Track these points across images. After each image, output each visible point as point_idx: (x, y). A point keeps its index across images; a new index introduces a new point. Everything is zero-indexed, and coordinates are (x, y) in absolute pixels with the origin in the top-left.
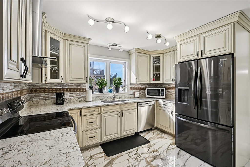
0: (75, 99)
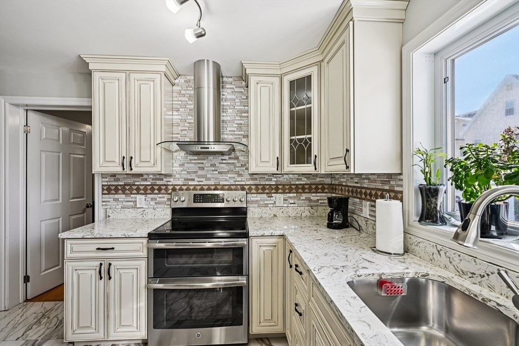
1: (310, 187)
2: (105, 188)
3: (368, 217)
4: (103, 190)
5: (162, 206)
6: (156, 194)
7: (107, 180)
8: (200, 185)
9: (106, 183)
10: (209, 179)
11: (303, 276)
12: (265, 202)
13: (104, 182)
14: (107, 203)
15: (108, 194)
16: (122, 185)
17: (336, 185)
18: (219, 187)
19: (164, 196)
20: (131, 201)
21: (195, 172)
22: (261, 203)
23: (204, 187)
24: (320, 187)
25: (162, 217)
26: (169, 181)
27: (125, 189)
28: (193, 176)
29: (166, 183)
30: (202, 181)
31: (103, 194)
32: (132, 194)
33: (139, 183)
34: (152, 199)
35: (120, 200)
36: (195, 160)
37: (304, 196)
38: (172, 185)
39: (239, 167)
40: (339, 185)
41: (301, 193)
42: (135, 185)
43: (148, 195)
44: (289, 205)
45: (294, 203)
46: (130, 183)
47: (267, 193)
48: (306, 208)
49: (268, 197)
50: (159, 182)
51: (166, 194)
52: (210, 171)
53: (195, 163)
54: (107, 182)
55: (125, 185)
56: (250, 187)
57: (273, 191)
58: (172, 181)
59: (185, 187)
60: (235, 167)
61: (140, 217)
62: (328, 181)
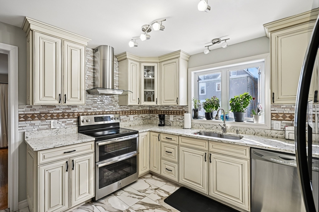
0: (177, 123)
1: (142, 111)
2: (22, 116)
3: (173, 120)
4: (20, 117)
5: (70, 126)
6: (66, 118)
7: (24, 110)
8: (94, 112)
9: (23, 113)
10: (99, 109)
11: (172, 139)
12: (126, 119)
13: (21, 111)
14: (23, 128)
15: (25, 120)
16: (38, 113)
17: (153, 110)
18: (105, 113)
19: (72, 119)
20: (46, 125)
21: (91, 105)
22: (124, 120)
23: (97, 113)
24: (146, 111)
25: (71, 133)
26: (75, 110)
27: (41, 116)
28: (90, 107)
29: (73, 111)
30: (96, 110)
31: (19, 121)
32: (47, 119)
33: (52, 112)
34: (63, 122)
35: (36, 124)
36: (91, 97)
37: (140, 115)
38: (77, 112)
39: (114, 102)
40: (155, 110)
41: (139, 114)
42: (49, 113)
43: (60, 120)
44: (135, 120)
45: (137, 119)
46: (45, 112)
47: (127, 115)
48: (142, 120)
49: (127, 117)
50: (67, 111)
51: (73, 118)
52: (100, 104)
53: (91, 100)
54: (23, 111)
55: (40, 113)
56: (119, 112)
57: (129, 114)
58: (77, 110)
59: (85, 114)
60: (113, 102)
61: (54, 135)
62: (148, 108)
